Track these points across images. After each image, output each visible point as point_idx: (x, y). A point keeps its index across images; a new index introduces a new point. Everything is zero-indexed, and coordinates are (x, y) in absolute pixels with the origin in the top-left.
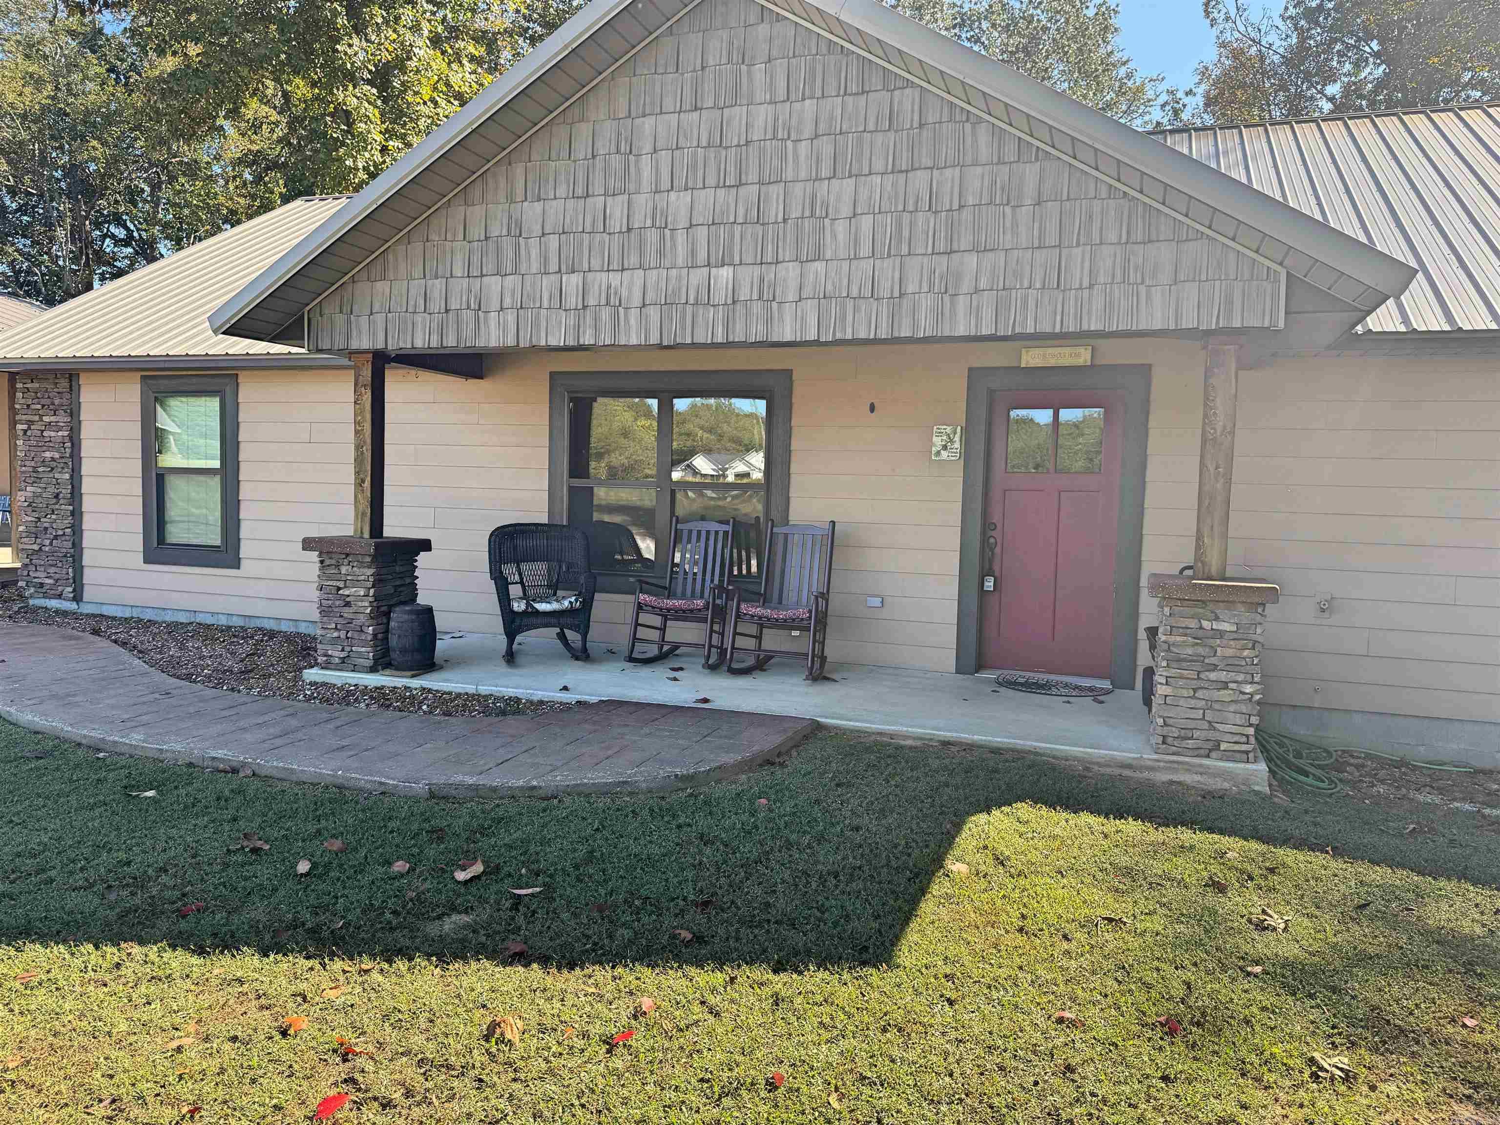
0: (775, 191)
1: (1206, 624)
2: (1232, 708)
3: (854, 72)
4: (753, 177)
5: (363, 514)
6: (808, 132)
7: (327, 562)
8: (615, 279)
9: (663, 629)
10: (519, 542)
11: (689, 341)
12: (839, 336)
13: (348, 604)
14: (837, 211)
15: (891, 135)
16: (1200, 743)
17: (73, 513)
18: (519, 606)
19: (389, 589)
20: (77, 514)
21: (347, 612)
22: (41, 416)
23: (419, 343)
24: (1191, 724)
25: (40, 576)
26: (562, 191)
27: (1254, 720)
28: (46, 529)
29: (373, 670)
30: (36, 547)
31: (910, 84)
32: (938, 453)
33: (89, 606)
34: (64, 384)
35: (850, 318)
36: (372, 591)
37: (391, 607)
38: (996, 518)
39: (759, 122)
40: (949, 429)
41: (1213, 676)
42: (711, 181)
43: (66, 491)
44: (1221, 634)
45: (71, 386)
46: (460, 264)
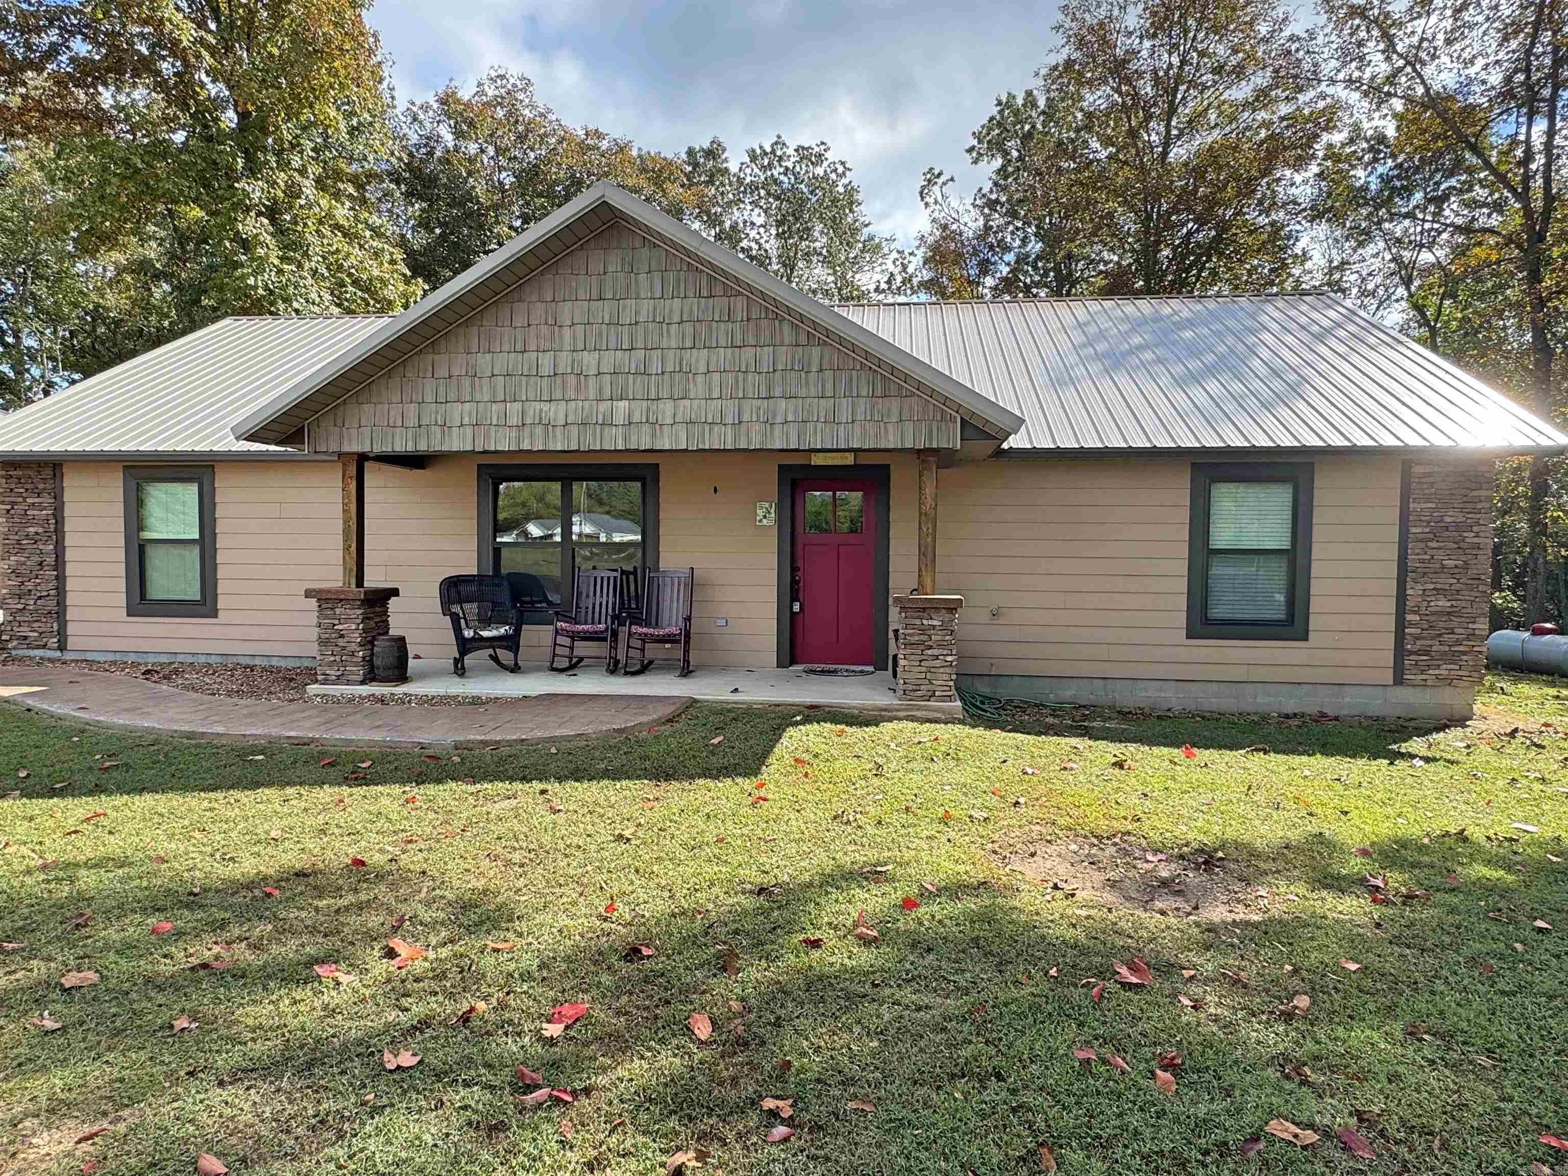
0: (656, 355)
1: (925, 622)
2: (942, 670)
3: (704, 283)
4: (640, 344)
5: (351, 570)
6: (676, 319)
7: (324, 606)
8: (545, 407)
9: (572, 648)
10: (462, 588)
11: (598, 448)
12: (701, 447)
13: (342, 636)
14: (697, 369)
15: (730, 325)
16: (925, 693)
17: (57, 577)
18: (468, 634)
19: (372, 624)
20: (61, 578)
21: (341, 642)
22: (25, 499)
23: (398, 449)
24: (919, 682)
25: (25, 631)
26: (506, 347)
27: (954, 677)
28: (30, 591)
29: (363, 683)
30: (20, 606)
31: (743, 295)
32: (760, 521)
33: (71, 653)
34: (48, 472)
35: (707, 435)
36: (361, 626)
37: (374, 639)
38: (799, 564)
39: (644, 312)
40: (767, 505)
41: (930, 652)
42: (612, 345)
43: (51, 560)
44: (934, 627)
45: (54, 475)
46: (429, 392)
